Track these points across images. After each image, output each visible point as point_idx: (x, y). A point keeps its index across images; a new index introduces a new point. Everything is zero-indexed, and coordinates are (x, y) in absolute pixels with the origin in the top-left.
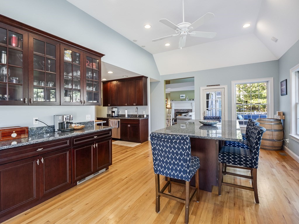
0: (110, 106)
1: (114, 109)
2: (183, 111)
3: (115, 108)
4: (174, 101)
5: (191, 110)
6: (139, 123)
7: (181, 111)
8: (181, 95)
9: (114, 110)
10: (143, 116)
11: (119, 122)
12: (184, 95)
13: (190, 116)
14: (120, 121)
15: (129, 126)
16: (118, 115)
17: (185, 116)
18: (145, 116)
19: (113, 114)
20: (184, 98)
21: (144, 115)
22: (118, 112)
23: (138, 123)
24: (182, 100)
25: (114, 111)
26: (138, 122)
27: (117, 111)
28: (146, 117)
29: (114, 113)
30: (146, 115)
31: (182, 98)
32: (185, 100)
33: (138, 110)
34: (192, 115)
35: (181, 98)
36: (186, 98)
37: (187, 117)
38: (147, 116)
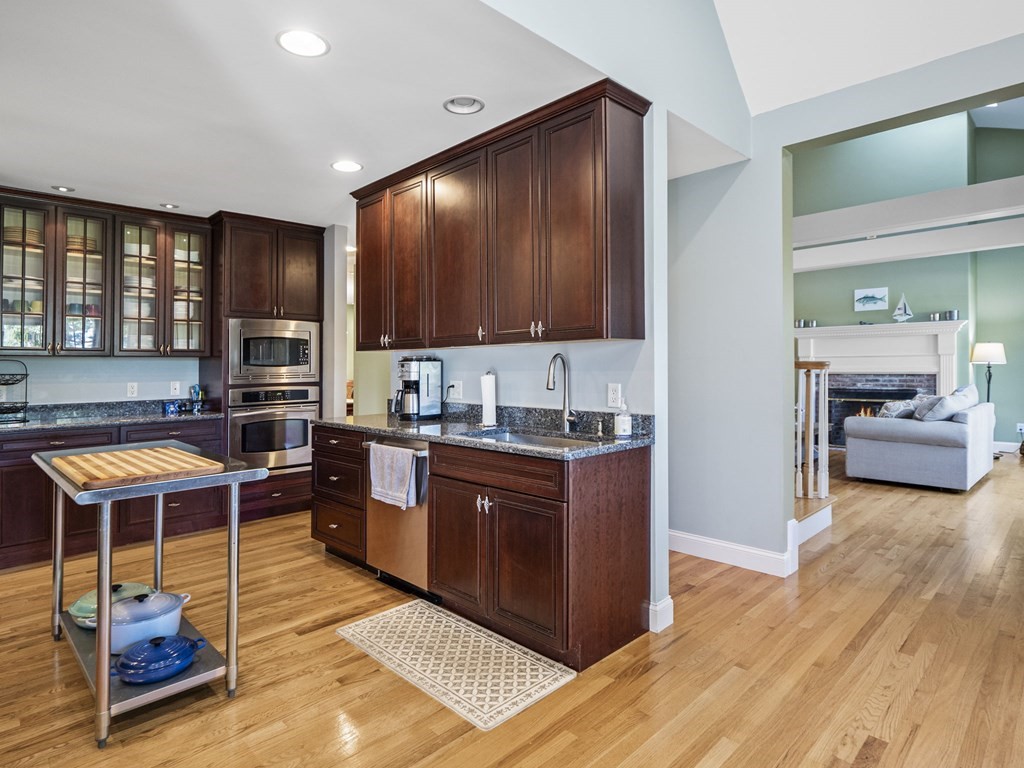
0: (392, 347)
1: (414, 365)
2: (869, 386)
3: (420, 360)
4: (814, 329)
5: (932, 378)
6: (561, 494)
7: (859, 386)
8: (859, 293)
9: (415, 371)
10: (608, 420)
11: (419, 461)
12: (882, 292)
13: (951, 419)
14: (425, 453)
15: (484, 503)
16: (444, 405)
17: (909, 415)
18: (623, 426)
19: (411, 398)
20: (883, 306)
21: (612, 415)
22: (444, 387)
23: (551, 486)
24: (864, 320)
25: (414, 377)
26: (548, 478)
27: (435, 381)
28: (633, 436)
29: (417, 391)
30: (634, 417)
31: (870, 307)
32: (888, 317)
33: (574, 374)
34: (965, 415)
35: (859, 307)
36: (893, 306)
37: (930, 427)
38: (644, 424)
